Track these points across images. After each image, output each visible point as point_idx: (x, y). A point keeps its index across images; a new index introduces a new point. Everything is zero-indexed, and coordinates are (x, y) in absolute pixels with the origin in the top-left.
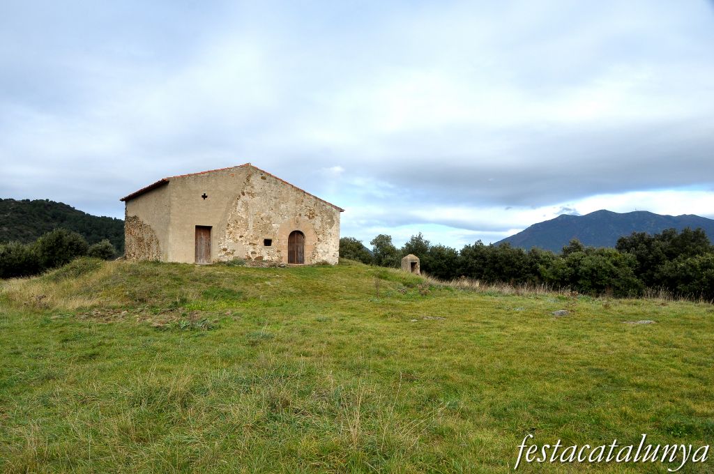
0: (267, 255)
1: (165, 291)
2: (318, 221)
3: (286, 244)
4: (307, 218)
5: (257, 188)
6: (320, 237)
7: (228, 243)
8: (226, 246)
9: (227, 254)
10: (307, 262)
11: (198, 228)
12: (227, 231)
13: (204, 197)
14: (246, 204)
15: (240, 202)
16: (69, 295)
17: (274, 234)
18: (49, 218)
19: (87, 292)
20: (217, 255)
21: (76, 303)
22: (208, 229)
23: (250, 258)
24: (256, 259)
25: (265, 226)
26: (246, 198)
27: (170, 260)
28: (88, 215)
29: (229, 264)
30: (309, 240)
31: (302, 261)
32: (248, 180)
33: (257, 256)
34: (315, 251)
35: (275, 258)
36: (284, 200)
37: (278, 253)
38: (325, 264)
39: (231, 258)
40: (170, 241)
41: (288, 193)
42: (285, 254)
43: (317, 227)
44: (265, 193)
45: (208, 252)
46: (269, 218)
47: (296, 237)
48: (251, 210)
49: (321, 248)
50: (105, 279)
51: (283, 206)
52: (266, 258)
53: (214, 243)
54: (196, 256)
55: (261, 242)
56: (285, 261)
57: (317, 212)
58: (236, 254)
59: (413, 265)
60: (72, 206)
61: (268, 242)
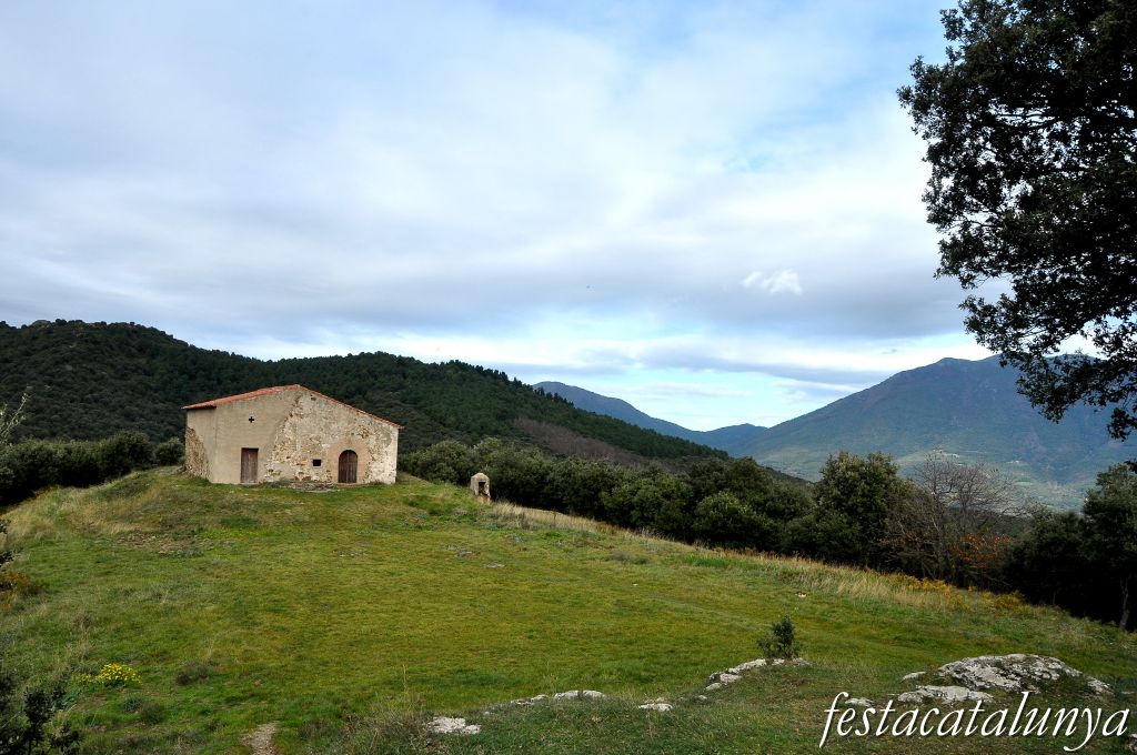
0: (316, 475)
1: (193, 519)
2: (372, 440)
3: (337, 464)
4: (360, 437)
5: (306, 410)
6: (375, 456)
7: (274, 464)
8: (273, 467)
9: (274, 475)
10: (358, 482)
11: (245, 450)
12: (273, 453)
13: (251, 420)
14: (294, 426)
15: (287, 424)
16: (113, 518)
17: (324, 454)
18: (134, 350)
19: (129, 518)
20: (263, 476)
21: (118, 528)
22: (255, 451)
23: (297, 478)
24: (304, 479)
25: (314, 446)
26: (295, 419)
27: (215, 481)
28: (193, 347)
29: (274, 485)
30: (362, 459)
31: (355, 481)
32: (297, 402)
33: (305, 476)
34: (368, 471)
35: (324, 478)
36: (336, 421)
37: (329, 473)
38: (378, 485)
39: (277, 478)
40: (217, 462)
41: (340, 413)
42: (335, 474)
43: (371, 446)
44: (314, 414)
45: (255, 473)
46: (318, 438)
47: (348, 457)
48: (299, 432)
49: (375, 468)
50: (148, 503)
51: (334, 426)
52: (314, 478)
53: (261, 464)
54: (242, 477)
55: (309, 463)
56: (335, 481)
57: (371, 431)
58: (283, 475)
59: (481, 484)
60: (168, 333)
61: (317, 463)
